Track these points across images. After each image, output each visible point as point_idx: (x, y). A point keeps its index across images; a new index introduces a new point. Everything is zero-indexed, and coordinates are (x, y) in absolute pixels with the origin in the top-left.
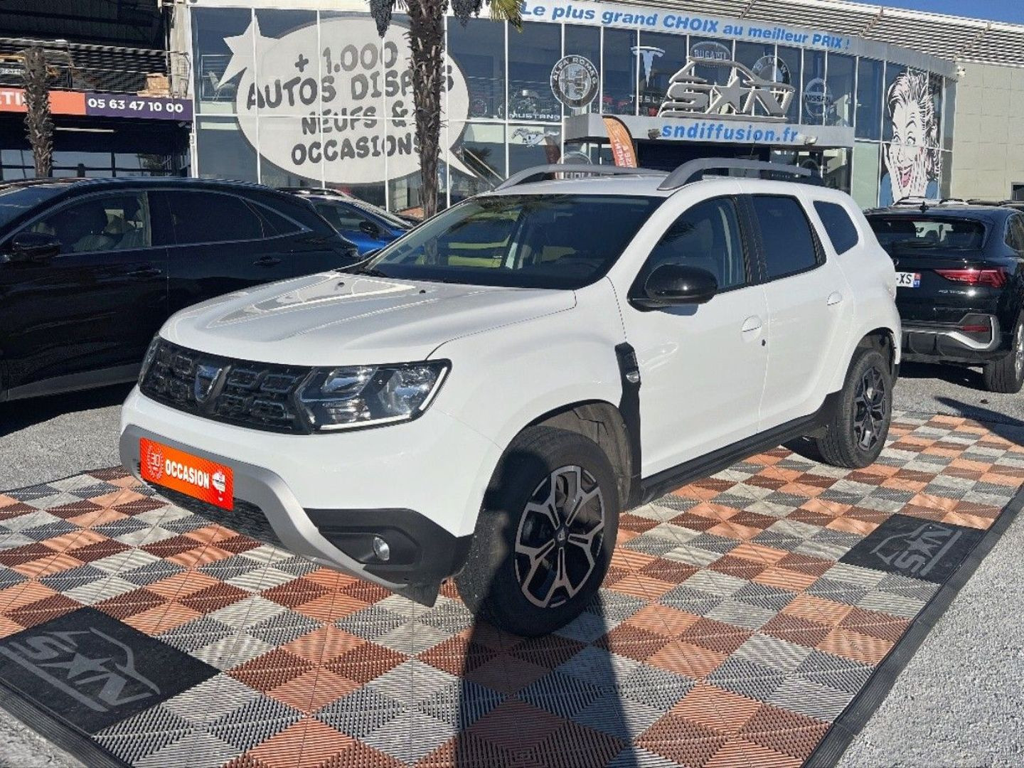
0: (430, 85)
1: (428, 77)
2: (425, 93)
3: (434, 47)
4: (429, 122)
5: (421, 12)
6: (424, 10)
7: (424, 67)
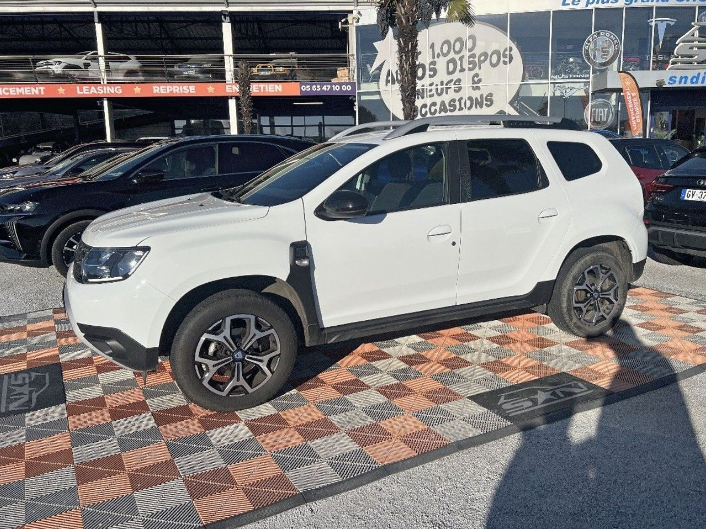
0: (407, 68)
1: (406, 63)
2: (405, 73)
3: (410, 43)
4: (407, 92)
5: (402, 22)
6: (403, 20)
7: (404, 57)
